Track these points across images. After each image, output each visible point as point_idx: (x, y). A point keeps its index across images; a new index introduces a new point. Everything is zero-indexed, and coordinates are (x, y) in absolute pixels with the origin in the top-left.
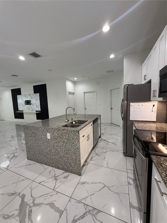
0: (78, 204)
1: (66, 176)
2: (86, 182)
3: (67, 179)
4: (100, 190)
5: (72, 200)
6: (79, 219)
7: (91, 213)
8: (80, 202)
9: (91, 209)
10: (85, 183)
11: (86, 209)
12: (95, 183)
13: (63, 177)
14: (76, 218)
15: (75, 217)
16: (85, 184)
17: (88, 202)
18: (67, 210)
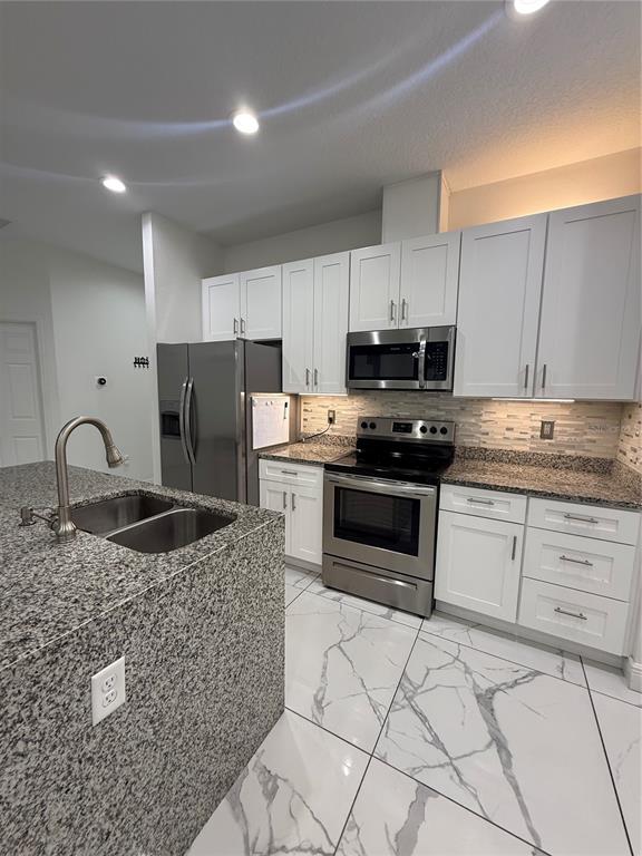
0: (391, 727)
1: (265, 784)
2: (316, 696)
3: (285, 780)
4: (351, 662)
5: (380, 750)
6: (430, 729)
7: (410, 694)
8: (385, 723)
9: (400, 694)
10: (319, 698)
11: (403, 707)
12: (325, 668)
13: (266, 803)
14: (430, 738)
15: (426, 741)
16: (323, 698)
17: (384, 698)
18: (414, 769)
